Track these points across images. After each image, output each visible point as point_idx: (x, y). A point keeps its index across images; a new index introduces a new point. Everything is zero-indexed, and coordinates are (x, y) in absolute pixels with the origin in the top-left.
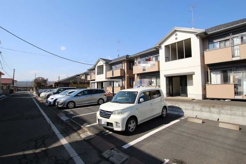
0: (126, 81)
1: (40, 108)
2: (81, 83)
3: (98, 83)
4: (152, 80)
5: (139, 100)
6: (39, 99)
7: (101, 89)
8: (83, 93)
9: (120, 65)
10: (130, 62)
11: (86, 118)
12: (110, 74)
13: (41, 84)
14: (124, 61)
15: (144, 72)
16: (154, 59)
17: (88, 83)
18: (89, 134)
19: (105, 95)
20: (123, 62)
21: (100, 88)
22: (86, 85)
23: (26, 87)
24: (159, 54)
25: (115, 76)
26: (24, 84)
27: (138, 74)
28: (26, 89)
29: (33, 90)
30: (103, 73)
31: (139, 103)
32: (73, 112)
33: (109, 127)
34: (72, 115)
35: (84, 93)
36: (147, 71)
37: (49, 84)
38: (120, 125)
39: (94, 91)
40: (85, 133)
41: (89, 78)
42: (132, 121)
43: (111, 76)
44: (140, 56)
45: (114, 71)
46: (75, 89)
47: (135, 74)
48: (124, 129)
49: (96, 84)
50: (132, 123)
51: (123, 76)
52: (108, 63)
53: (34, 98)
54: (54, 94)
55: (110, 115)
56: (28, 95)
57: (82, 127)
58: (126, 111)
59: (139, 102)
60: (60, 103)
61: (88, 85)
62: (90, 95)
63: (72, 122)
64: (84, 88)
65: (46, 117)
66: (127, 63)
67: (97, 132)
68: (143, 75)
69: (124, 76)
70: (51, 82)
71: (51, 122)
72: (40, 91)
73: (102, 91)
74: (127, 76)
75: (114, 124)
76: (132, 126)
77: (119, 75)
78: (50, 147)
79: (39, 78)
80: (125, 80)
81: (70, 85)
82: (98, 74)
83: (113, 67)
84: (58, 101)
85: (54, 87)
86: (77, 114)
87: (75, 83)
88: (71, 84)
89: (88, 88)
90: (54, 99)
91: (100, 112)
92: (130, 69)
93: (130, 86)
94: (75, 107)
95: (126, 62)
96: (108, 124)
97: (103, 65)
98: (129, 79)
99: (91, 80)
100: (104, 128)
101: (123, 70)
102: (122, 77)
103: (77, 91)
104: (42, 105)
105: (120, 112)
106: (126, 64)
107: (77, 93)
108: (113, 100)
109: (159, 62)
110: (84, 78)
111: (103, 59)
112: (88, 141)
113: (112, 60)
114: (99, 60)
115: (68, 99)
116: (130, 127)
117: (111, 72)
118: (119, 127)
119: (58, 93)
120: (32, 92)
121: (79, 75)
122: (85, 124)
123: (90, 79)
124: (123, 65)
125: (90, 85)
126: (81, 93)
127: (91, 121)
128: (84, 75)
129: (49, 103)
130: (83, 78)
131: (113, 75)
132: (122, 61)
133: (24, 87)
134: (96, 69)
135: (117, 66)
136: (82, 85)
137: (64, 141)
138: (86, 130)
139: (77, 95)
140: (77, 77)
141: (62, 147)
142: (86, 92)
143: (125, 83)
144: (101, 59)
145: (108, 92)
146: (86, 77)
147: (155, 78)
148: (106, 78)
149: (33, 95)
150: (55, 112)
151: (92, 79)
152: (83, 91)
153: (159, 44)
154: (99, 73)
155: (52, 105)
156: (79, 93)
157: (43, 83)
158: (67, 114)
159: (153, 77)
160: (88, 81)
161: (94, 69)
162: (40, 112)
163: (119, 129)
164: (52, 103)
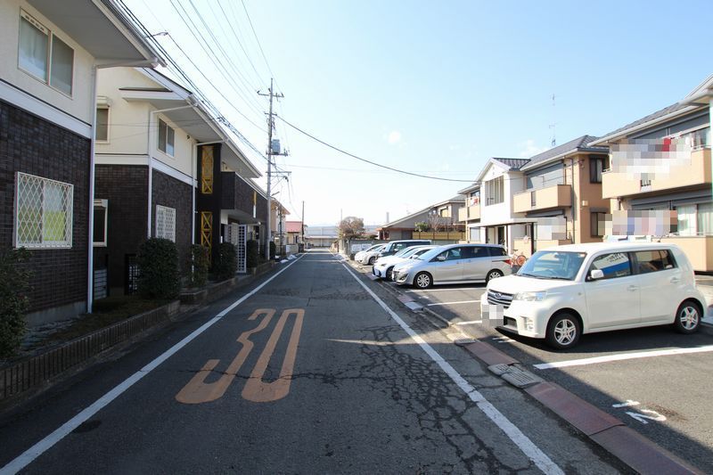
0: (578, 223)
1: (361, 283)
2: (442, 229)
3: (487, 228)
4: (681, 217)
5: (589, 274)
6: (355, 265)
7: (497, 245)
8: (449, 254)
9: (558, 173)
10: (594, 159)
11: (457, 310)
12: (523, 203)
13: (353, 234)
14: (571, 158)
15: (646, 189)
16: (689, 140)
17: (462, 229)
18: (465, 336)
19: (507, 261)
20: (568, 163)
21: (493, 243)
22: (454, 234)
23: (323, 239)
24: (708, 121)
25: (539, 206)
26: (317, 233)
27: (622, 199)
28: (324, 242)
29: (337, 246)
30: (502, 201)
31: (587, 280)
32: (429, 296)
33: (507, 327)
34: (427, 302)
35: (452, 253)
36: (655, 187)
37: (368, 233)
38: (533, 324)
39: (476, 251)
40: (456, 333)
41: (463, 215)
42: (565, 321)
43: (529, 208)
44: (628, 136)
45: (537, 192)
46: (428, 243)
47: (609, 199)
48: (543, 335)
49: (483, 231)
50: (565, 326)
51: (569, 204)
52: (518, 169)
53: (344, 263)
54: (385, 254)
55: (511, 301)
56: (330, 257)
57: (450, 323)
58: (548, 297)
59: (588, 278)
60: (400, 275)
61: (460, 234)
62: (465, 260)
63: (427, 313)
64: (449, 241)
65: (378, 299)
66: (581, 165)
67: (482, 336)
68: (642, 201)
69: (572, 207)
70: (373, 228)
71: (388, 308)
72: (354, 247)
73: (499, 252)
74: (581, 206)
75: (519, 322)
76: (566, 332)
77: (554, 203)
78: (397, 343)
79: (348, 218)
80: (574, 218)
81: (414, 234)
82: (488, 204)
83: (534, 180)
84: (395, 269)
85: (378, 238)
86: (438, 300)
87: (426, 229)
88: (418, 231)
89: (462, 243)
90: (387, 267)
91: (489, 295)
92: (594, 181)
93: (594, 235)
94: (431, 286)
95: (576, 160)
96: (507, 320)
97: (501, 178)
98: (589, 215)
99: (469, 222)
100: (496, 331)
101: (569, 188)
102: (562, 210)
103: (435, 249)
104: (364, 277)
105: (533, 297)
106: (577, 168)
107: (435, 255)
108: (521, 271)
109: (707, 150)
110: (450, 216)
111: (501, 160)
112: (462, 346)
113: (530, 160)
114: (492, 164)
115: (417, 267)
116: (558, 334)
117: (527, 196)
118: (531, 328)
119: (392, 252)
120: (336, 249)
121: (436, 208)
122: (456, 319)
123: (466, 219)
124: (569, 172)
125: (467, 233)
126: (444, 253)
127: (469, 316)
128: (450, 207)
129: (377, 274)
130: (447, 214)
131: (533, 204)
132: (563, 161)
133: (320, 239)
134: (483, 189)
135: (548, 175)
136: (443, 235)
137: (418, 339)
138: (458, 329)
139: (435, 259)
140: (430, 213)
141: (416, 346)
142: (457, 253)
143: (575, 226)
144: (498, 159)
145: (518, 253)
146: (455, 213)
147: (694, 209)
148: (513, 215)
149: (340, 258)
150: (391, 293)
151: (472, 218)
152: (450, 250)
153: (707, 85)
154: (489, 201)
155: (383, 279)
156: (439, 255)
157: (358, 229)
158: (416, 299)
159: (685, 206)
160: (462, 222)
161: (478, 190)
162: (365, 290)
163: (531, 333)
164: (384, 275)
